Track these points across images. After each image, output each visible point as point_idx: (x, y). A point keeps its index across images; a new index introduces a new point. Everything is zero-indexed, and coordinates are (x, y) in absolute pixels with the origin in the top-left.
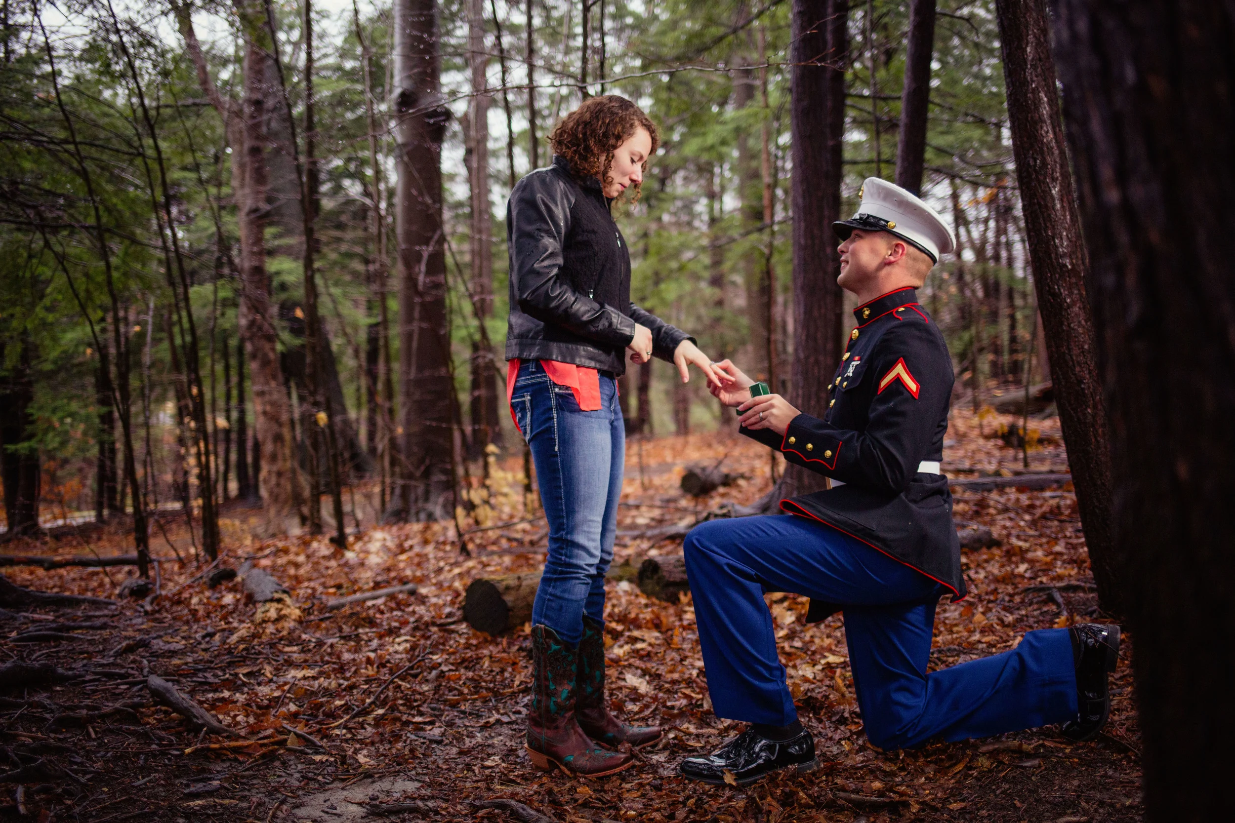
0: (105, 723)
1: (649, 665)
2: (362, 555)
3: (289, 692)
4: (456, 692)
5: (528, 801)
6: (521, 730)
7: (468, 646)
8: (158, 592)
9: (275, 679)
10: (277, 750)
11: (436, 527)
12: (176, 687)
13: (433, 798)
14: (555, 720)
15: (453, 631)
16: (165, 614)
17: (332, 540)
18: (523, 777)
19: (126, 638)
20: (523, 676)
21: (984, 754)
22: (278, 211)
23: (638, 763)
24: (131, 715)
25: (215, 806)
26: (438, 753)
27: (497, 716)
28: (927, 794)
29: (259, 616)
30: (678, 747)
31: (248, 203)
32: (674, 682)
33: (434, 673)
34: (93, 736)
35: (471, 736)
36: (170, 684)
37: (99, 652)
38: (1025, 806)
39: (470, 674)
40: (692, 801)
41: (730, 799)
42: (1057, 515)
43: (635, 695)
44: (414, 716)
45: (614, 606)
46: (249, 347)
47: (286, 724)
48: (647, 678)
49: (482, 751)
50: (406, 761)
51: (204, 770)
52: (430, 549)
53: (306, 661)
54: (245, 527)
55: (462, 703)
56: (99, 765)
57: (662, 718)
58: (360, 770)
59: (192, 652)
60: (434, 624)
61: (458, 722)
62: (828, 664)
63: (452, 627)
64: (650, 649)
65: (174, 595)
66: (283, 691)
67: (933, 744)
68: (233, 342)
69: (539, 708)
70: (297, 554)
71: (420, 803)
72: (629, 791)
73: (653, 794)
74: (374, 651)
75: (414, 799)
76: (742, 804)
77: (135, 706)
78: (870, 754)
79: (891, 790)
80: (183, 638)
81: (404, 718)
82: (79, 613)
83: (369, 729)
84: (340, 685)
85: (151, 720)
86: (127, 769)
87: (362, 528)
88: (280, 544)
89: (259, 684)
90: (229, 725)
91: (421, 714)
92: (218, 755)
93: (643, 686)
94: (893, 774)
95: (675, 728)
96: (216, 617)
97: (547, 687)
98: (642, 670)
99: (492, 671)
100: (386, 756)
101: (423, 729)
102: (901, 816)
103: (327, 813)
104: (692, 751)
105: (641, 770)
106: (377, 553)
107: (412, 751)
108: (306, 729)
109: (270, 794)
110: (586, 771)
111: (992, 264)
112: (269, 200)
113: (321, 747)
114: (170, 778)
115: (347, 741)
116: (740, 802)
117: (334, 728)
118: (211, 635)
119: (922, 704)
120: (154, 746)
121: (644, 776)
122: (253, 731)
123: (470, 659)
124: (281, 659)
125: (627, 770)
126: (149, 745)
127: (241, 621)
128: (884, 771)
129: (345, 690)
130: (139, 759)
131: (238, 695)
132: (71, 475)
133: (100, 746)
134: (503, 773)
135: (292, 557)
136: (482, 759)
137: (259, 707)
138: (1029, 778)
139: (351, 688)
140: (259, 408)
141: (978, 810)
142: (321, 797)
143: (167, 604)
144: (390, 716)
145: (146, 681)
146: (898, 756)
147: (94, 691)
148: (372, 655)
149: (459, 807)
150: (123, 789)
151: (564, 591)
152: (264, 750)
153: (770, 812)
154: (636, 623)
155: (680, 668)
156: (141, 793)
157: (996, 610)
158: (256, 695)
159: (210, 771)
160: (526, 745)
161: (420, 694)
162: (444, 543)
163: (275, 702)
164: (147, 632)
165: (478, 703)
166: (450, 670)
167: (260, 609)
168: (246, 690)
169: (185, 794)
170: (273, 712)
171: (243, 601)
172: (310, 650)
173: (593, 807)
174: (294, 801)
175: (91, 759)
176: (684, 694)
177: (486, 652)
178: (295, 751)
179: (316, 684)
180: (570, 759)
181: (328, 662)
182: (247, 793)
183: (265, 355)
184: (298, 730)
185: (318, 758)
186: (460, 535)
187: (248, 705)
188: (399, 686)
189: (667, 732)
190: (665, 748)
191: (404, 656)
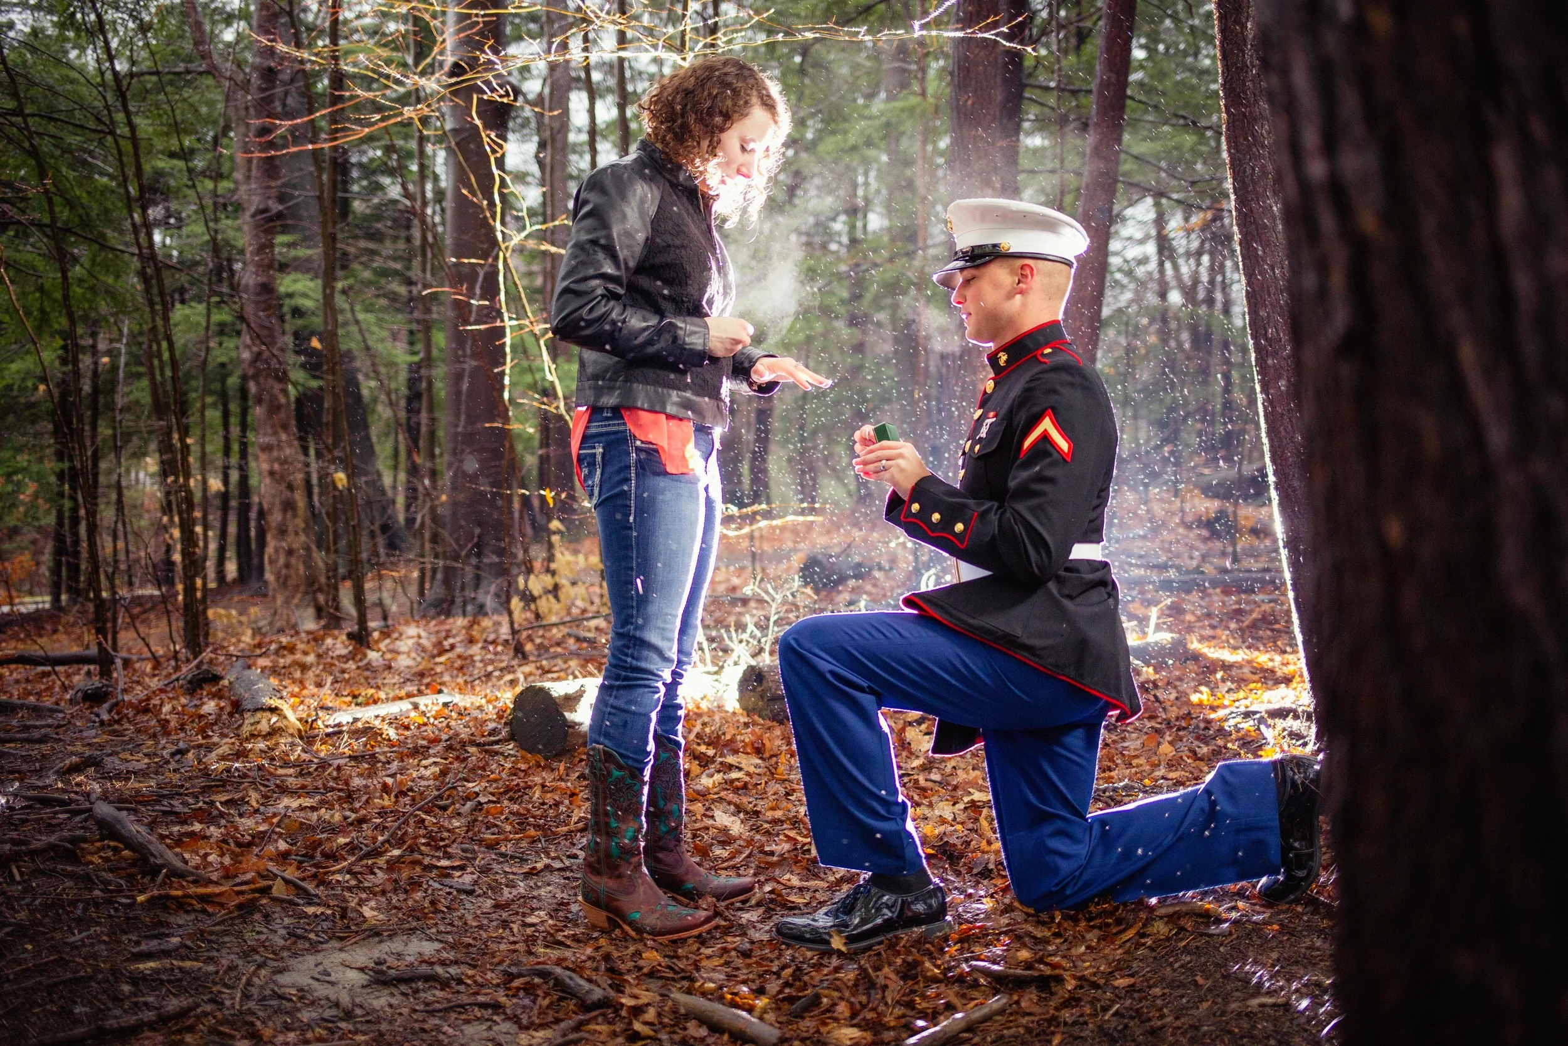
0: (34, 861)
1: (745, 800)
2: (388, 656)
3: (278, 825)
4: (495, 830)
5: (578, 969)
6: (577, 879)
7: (514, 772)
8: (120, 698)
9: (262, 809)
10: (257, 899)
11: (486, 622)
12: (132, 818)
13: (456, 962)
14: (617, 867)
15: (497, 753)
16: (127, 725)
17: (350, 636)
18: (576, 939)
19: (72, 753)
20: (581, 812)
21: (1161, 918)
22: (293, 212)
23: (723, 923)
24: (70, 852)
25: (172, 970)
26: (468, 906)
27: (546, 861)
28: (1087, 968)
29: (246, 729)
30: (776, 903)
31: (255, 202)
32: (775, 822)
33: (469, 804)
34: (18, 877)
35: (511, 885)
36: (125, 813)
37: (36, 771)
38: (1209, 983)
39: (515, 807)
40: (789, 971)
41: (837, 970)
42: (1271, 623)
43: (725, 838)
44: (439, 859)
45: (704, 724)
46: (253, 387)
47: (272, 867)
48: (742, 815)
49: (524, 905)
50: (425, 916)
51: (161, 924)
52: (475, 650)
53: (303, 787)
54: (244, 619)
55: (502, 844)
56: (22, 915)
57: (758, 867)
58: (364, 926)
59: (157, 773)
60: (473, 743)
61: (496, 867)
62: (973, 801)
63: (496, 747)
64: (747, 779)
65: (140, 702)
66: (272, 824)
67: (1098, 904)
68: (233, 381)
69: (597, 851)
70: (305, 653)
71: (439, 970)
72: (709, 957)
73: (739, 962)
74: (393, 776)
75: (432, 964)
76: (851, 976)
77: (75, 841)
78: (1018, 916)
79: (1041, 961)
80: (145, 755)
81: (427, 861)
82: (14, 722)
83: (380, 874)
84: (346, 818)
85: (95, 859)
86: (60, 921)
87: (390, 622)
88: (284, 640)
89: (241, 815)
90: (197, 868)
91: (449, 856)
92: (181, 905)
93: (736, 826)
94: (1045, 941)
95: (774, 879)
96: (192, 728)
97: (607, 824)
98: (736, 806)
99: (543, 804)
100: (399, 909)
101: (448, 876)
102: (1052, 994)
103: (318, 980)
104: (793, 908)
105: (726, 931)
106: (408, 654)
107: (433, 903)
108: (298, 874)
109: (245, 955)
110: (656, 933)
111: (1203, 309)
112: (282, 198)
113: (316, 896)
114: (114, 933)
115: (350, 889)
116: (849, 974)
117: (334, 873)
118: (182, 752)
119: (1084, 852)
120: (97, 893)
121: (729, 939)
122: (228, 875)
123: (517, 789)
124: (271, 784)
125: (709, 932)
126: (91, 890)
127: (223, 735)
128: (1034, 938)
129: (351, 824)
130: (75, 907)
131: (212, 828)
132: (22, 549)
133: (25, 891)
134: (549, 933)
135: (298, 656)
136: (524, 915)
137: (239, 844)
138: (1217, 949)
139: (361, 821)
140: (265, 466)
141: (1150, 987)
142: (311, 960)
143: (131, 713)
144: (408, 859)
145: (90, 810)
146: (1053, 918)
147: (24, 821)
148: (389, 781)
149: (489, 975)
150: (53, 946)
151: (630, 702)
152: (241, 898)
153: (886, 987)
154: (731, 746)
155: (784, 804)
156: (76, 952)
157: (1189, 739)
158: (237, 829)
159: (168, 925)
160: (580, 898)
161: (449, 831)
162: (494, 642)
163: (260, 838)
164: (101, 747)
165: (524, 844)
166: (490, 801)
167: (249, 719)
168: (223, 822)
169: (134, 954)
170: (256, 850)
171: (228, 709)
172: (310, 773)
173: (662, 978)
174: (276, 964)
175: (13, 908)
176: (787, 836)
177: (538, 779)
178: (282, 901)
179: (314, 816)
180: (636, 916)
181: (333, 789)
182: (215, 954)
183: (273, 398)
184: (287, 875)
185: (310, 910)
186: (514, 632)
187: (225, 841)
188: (423, 821)
189: (761, 884)
190: (759, 904)
191: (431, 782)
